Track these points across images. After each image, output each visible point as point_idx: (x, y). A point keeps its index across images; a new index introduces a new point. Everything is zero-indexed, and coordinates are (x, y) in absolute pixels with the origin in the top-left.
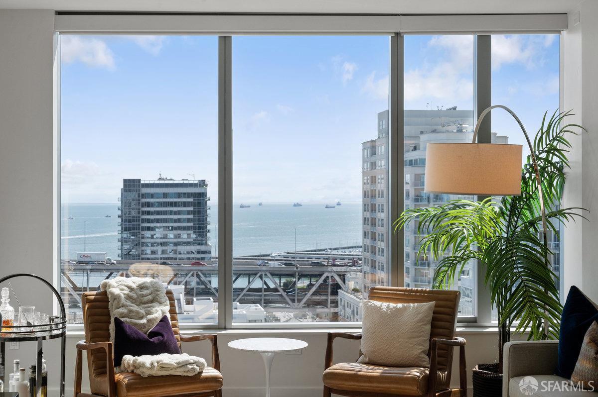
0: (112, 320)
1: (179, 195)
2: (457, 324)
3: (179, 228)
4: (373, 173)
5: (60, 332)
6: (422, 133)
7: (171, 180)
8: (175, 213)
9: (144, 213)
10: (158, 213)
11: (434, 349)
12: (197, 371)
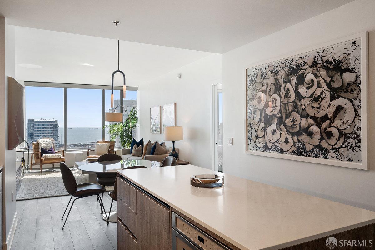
0: (40, 148)
1: (48, 125)
2: (114, 148)
3: (48, 136)
5: (28, 150)
6: (127, 107)
7: (45, 120)
8: (47, 131)
9: (35, 131)
10: (41, 131)
12: (60, 157)
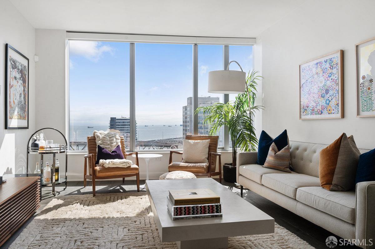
0: (97, 147)
2: (218, 149)
3: (128, 132)
4: (186, 116)
11: (210, 156)
12: (128, 165)
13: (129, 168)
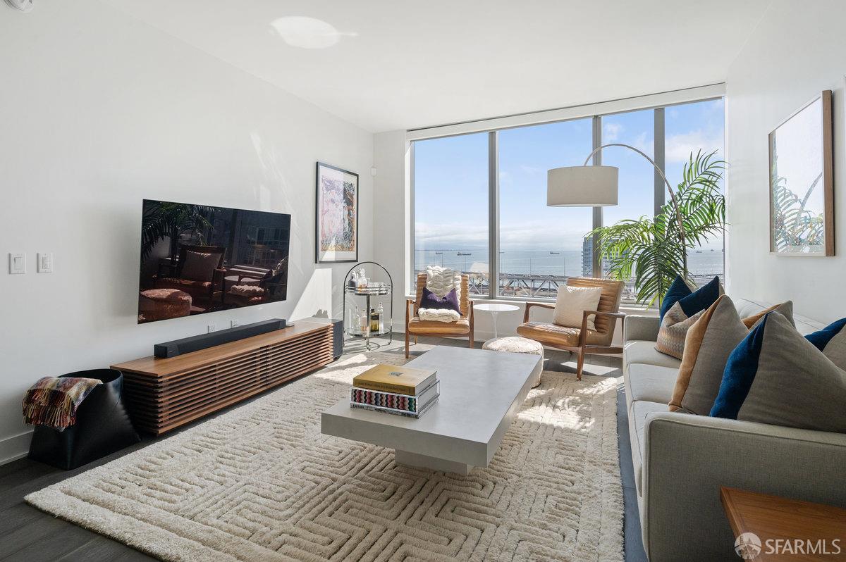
12: (451, 320)
13: (453, 324)
